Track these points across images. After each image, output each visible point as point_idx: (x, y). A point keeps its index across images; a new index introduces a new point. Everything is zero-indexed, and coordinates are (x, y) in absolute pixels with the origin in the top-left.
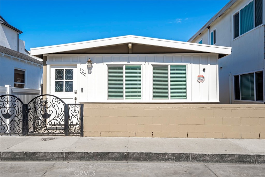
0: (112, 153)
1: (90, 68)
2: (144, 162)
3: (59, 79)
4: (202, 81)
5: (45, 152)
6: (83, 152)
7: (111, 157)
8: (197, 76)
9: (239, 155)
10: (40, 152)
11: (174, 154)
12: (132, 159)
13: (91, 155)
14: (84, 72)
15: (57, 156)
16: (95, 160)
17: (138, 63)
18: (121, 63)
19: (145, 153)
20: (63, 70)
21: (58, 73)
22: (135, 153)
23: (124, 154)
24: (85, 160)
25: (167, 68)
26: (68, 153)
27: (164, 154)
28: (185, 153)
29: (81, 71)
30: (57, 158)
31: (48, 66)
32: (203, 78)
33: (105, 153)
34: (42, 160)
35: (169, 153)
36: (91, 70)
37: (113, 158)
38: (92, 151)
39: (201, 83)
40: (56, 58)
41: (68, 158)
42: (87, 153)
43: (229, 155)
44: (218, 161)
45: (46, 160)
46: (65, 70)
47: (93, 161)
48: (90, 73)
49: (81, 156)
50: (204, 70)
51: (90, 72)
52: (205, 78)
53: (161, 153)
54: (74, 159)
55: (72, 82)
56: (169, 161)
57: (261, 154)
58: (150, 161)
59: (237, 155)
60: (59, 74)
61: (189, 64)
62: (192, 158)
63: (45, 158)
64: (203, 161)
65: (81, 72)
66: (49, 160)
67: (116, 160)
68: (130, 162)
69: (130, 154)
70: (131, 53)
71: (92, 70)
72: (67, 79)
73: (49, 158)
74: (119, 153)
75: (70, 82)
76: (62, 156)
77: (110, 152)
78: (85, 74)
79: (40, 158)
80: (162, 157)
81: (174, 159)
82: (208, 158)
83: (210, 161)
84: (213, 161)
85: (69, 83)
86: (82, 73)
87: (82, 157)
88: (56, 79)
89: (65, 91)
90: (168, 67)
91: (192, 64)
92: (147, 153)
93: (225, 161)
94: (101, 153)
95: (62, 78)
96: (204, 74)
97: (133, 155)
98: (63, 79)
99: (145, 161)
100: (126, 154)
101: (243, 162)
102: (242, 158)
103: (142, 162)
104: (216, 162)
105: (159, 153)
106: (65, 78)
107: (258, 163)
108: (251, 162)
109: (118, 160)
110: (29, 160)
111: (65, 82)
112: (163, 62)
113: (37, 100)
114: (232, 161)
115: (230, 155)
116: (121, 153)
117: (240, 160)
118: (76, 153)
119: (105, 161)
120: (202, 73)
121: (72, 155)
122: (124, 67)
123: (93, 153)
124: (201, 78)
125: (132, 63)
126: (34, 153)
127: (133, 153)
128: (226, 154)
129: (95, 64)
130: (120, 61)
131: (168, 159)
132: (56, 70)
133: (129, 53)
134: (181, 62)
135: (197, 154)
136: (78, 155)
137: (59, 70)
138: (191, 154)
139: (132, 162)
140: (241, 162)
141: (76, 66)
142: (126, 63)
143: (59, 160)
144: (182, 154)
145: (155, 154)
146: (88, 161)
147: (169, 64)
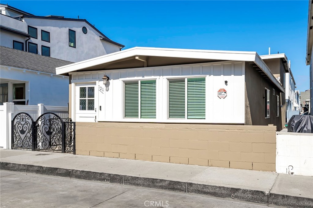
0: (60, 168)
1: (107, 85)
2: (84, 180)
3: (83, 98)
4: (224, 97)
5: (14, 164)
6: (39, 166)
7: (59, 173)
8: (218, 91)
9: (171, 181)
10: (10, 163)
11: (110, 174)
12: (74, 176)
13: (44, 169)
14: (102, 89)
15: (21, 168)
16: (47, 174)
18: (136, 78)
19: (86, 171)
20: (86, 88)
21: (82, 91)
22: (78, 170)
23: (69, 171)
24: (40, 174)
25: (184, 81)
26: (29, 165)
27: (101, 174)
28: (119, 174)
30: (21, 169)
31: (73, 85)
32: (225, 93)
33: (55, 168)
34: (11, 170)
35: (106, 174)
36: (108, 87)
37: (60, 174)
38: (46, 166)
39: (222, 99)
40: (79, 76)
41: (29, 170)
42: (42, 167)
43: (160, 180)
44: (149, 186)
45: (14, 170)
46: (88, 87)
47: (46, 175)
49: (37, 170)
50: (226, 82)
51: (107, 89)
52: (227, 92)
53: (99, 173)
54: (32, 171)
55: (94, 100)
56: (104, 181)
57: (193, 182)
58: (89, 179)
59: (168, 181)
61: (208, 76)
62: (125, 180)
63: (13, 169)
64: (134, 184)
65: (100, 89)
66: (16, 171)
67: (62, 176)
68: (72, 178)
69: (74, 172)
70: (146, 66)
73: (16, 169)
74: (65, 169)
76: (24, 168)
77: (58, 168)
78: (103, 92)
79: (10, 169)
80: (100, 176)
81: (109, 180)
82: (139, 182)
83: (141, 185)
84: (143, 185)
85: (91, 101)
87: (38, 171)
88: (80, 97)
89: (88, 110)
91: (212, 76)
92: (87, 172)
93: (155, 187)
94: (52, 168)
95: (86, 96)
96: (227, 88)
97: (76, 172)
98: (86, 98)
99: (85, 179)
100: (70, 171)
101: (173, 189)
102: (173, 185)
103: (83, 180)
104: (146, 187)
105: (97, 173)
106: (88, 96)
107: (188, 192)
108: (181, 190)
109: (63, 176)
110: (3, 169)
111: (88, 100)
112: (179, 75)
114: (162, 187)
115: (161, 181)
116: (67, 169)
117: (170, 187)
118: (35, 166)
119: (54, 176)
120: (224, 86)
121: (31, 168)
122: (140, 82)
123: (46, 167)
124: (222, 93)
125: (147, 78)
127: (76, 170)
128: (157, 179)
129: (112, 80)
132: (81, 88)
133: (144, 66)
134: (199, 74)
135: (130, 176)
136: (36, 168)
137: (83, 88)
138: (125, 176)
139: (75, 179)
140: (171, 189)
141: (95, 84)
142: (141, 78)
143: (22, 171)
144: (117, 175)
145: (93, 173)
146: (42, 175)
147: (186, 77)
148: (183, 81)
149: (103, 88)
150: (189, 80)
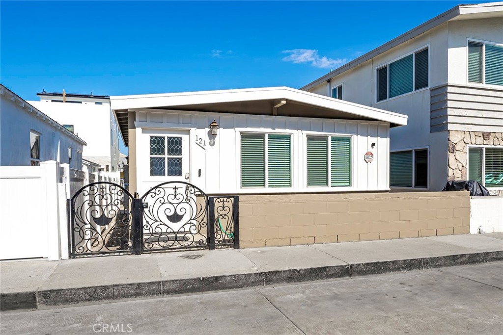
0: (330, 267)
1: (212, 136)
2: (371, 275)
3: (156, 154)
4: (371, 161)
5: (234, 275)
6: (291, 270)
7: (330, 273)
8: (365, 153)
9: (470, 254)
10: (225, 276)
11: (405, 261)
12: (356, 274)
13: (302, 273)
14: (203, 142)
15: (253, 280)
16: (308, 280)
17: (287, 131)
18: (262, 130)
19: (372, 263)
20: (164, 137)
21: (154, 144)
22: (360, 264)
23: (346, 267)
24: (295, 282)
25: (327, 140)
26: (269, 273)
27: (394, 262)
28: (416, 258)
29: (197, 140)
30: (253, 282)
31: (139, 130)
32: (372, 156)
33: (321, 268)
34: (231, 288)
35: (400, 261)
36: (214, 139)
37: (333, 274)
38: (303, 268)
39: (369, 163)
40: (152, 115)
41: (270, 281)
42: (296, 270)
43: (460, 255)
44: (450, 265)
45: (237, 287)
46: (168, 137)
47: (307, 282)
48: (212, 145)
49: (289, 276)
50: (373, 145)
51: (212, 142)
52: (374, 156)
53: (390, 262)
54: (278, 281)
55: (181, 159)
56: (400, 270)
57: (488, 251)
58: (378, 273)
59: (468, 254)
60: (156, 145)
61: (355, 136)
62: (424, 264)
63: (235, 284)
64: (436, 266)
65: (198, 142)
66: (242, 287)
67: (336, 277)
68: (354, 277)
69: (353, 267)
70: (277, 114)
71: (216, 139)
72: (170, 155)
73: (241, 283)
74: (339, 266)
75: (176, 159)
76: (260, 279)
77: (327, 267)
78: (204, 147)
79: (227, 286)
80: (392, 266)
81: (405, 268)
82: (440, 262)
83: (442, 266)
84: (445, 265)
85: (174, 161)
86: (200, 144)
87: (290, 278)
88: (151, 154)
89: (168, 175)
90: (327, 138)
91: (359, 136)
92: (374, 263)
93: (457, 264)
94: (316, 268)
95: (163, 152)
96: (373, 151)
97: (357, 267)
98: (164, 154)
99: (373, 274)
100: (348, 268)
101: (473, 262)
102: (472, 258)
103: (370, 275)
104: (448, 266)
105: (388, 262)
106: (168, 153)
107: (486, 261)
108: (480, 262)
109: (339, 277)
110: (209, 290)
111: (168, 159)
112: (322, 131)
113: (159, 191)
114: (463, 263)
115: (462, 256)
116: (342, 266)
117: (470, 261)
118: (281, 271)
119: (322, 279)
120: (370, 149)
121: (275, 276)
122: (267, 136)
123: (305, 269)
124: (369, 156)
126: (216, 279)
127: (357, 264)
128: (457, 255)
129: (221, 129)
130: (260, 126)
131: (398, 269)
132: (151, 137)
133: (273, 114)
134: (346, 132)
135: (429, 258)
136: (284, 275)
137: (156, 137)
138: (423, 259)
139: (357, 277)
140: (471, 262)
143: (257, 285)
144: (413, 260)
145: (383, 263)
146: (299, 283)
147: (330, 135)
148: (325, 139)
149: (205, 141)
150: (334, 139)
